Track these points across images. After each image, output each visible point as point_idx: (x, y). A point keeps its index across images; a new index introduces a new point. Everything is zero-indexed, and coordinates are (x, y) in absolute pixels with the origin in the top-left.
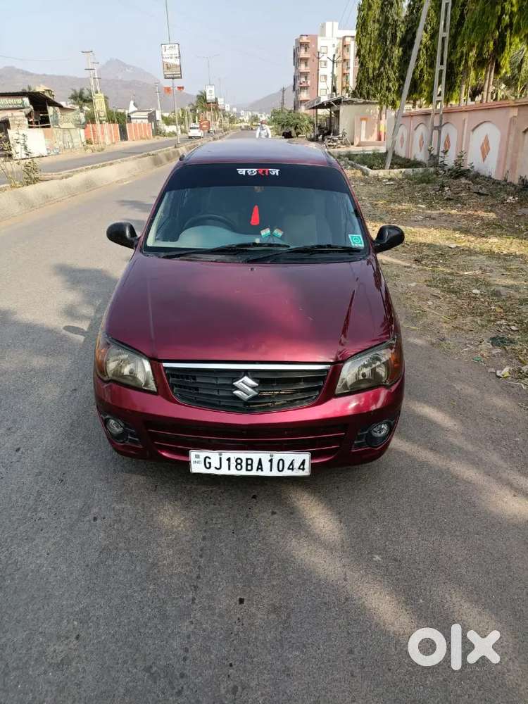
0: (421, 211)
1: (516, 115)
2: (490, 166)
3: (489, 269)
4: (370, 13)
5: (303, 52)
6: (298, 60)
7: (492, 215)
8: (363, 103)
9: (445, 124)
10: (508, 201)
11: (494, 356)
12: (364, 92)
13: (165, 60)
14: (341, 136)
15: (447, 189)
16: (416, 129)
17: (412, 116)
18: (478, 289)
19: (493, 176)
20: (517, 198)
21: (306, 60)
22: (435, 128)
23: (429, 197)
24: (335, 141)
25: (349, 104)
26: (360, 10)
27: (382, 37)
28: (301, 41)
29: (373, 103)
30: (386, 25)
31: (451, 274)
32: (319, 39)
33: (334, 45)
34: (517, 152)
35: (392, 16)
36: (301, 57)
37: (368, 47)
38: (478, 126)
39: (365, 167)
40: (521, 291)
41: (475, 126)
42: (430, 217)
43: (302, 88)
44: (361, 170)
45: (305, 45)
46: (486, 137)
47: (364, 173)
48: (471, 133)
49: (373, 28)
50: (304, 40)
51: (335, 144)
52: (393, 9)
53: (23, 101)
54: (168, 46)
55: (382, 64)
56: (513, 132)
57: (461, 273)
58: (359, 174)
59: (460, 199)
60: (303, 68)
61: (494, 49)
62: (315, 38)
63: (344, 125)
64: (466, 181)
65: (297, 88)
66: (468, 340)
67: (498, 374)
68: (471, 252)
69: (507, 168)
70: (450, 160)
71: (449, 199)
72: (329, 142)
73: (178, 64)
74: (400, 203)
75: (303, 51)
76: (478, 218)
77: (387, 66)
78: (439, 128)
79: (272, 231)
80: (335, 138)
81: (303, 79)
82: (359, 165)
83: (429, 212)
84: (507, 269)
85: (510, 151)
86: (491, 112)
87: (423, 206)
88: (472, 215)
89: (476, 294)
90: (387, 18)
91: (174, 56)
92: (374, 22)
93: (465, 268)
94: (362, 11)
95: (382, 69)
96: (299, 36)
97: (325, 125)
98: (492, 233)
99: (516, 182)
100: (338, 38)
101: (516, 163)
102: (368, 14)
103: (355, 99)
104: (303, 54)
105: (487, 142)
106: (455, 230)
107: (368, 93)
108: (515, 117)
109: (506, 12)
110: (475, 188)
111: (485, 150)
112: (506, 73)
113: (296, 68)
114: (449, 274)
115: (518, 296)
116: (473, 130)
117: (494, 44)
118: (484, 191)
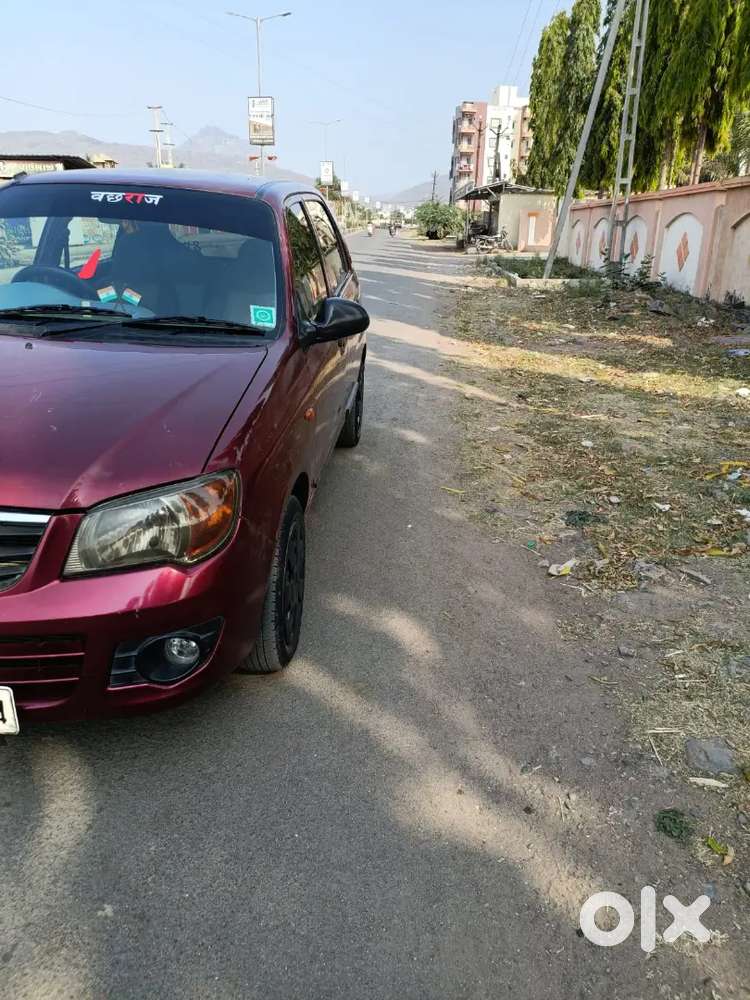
0: (565, 332)
1: (724, 204)
2: (687, 278)
3: (622, 412)
4: (549, 70)
5: (466, 125)
6: (459, 136)
7: (667, 342)
8: (535, 193)
9: (633, 218)
10: (699, 324)
11: (561, 541)
12: (537, 179)
13: (252, 119)
14: (499, 236)
15: (612, 304)
16: (595, 227)
17: (591, 208)
18: (593, 439)
19: (691, 293)
20: (712, 321)
21: (468, 136)
22: (618, 223)
23: (584, 316)
24: (490, 243)
25: (513, 193)
26: (536, 66)
27: (562, 102)
28: (464, 110)
29: (549, 194)
30: (569, 85)
31: (563, 418)
32: (490, 108)
33: (509, 117)
34: (722, 256)
35: (577, 73)
36: (463, 131)
37: (545, 116)
38: (673, 221)
39: (516, 276)
40: (656, 445)
41: (671, 219)
42: (574, 341)
43: (461, 175)
44: (509, 278)
45: (468, 116)
46: (685, 235)
47: (512, 283)
48: (666, 230)
49: (552, 89)
50: (468, 108)
51: (490, 247)
52: (579, 64)
53: (55, 169)
54: (257, 100)
55: (561, 138)
56: (719, 229)
57: (577, 416)
58: (504, 283)
59: (628, 318)
60: (464, 147)
61: (705, 113)
62: (483, 106)
63: (505, 221)
64: (644, 295)
65: (455, 174)
66: (532, 514)
67: (553, 570)
68: (607, 388)
69: (711, 279)
70: (632, 268)
71: (613, 319)
72: (482, 244)
73: (270, 124)
74: (539, 321)
75: (466, 123)
76: (643, 345)
77: (568, 141)
78: (625, 223)
79: (119, 292)
80: (491, 239)
81: (464, 162)
82: (507, 273)
83: (577, 334)
84: (648, 414)
85: (714, 256)
86: (691, 200)
87: (572, 327)
88: (637, 341)
89: (587, 448)
90: (570, 78)
91: (265, 114)
92: (554, 81)
93: (585, 410)
94: (540, 67)
95: (561, 145)
96: (461, 104)
97: (481, 221)
98: (655, 365)
99: (721, 300)
100: (515, 108)
101: (721, 272)
102: (546, 72)
103: (523, 187)
104: (465, 127)
105: (685, 242)
106: (599, 359)
107: (543, 180)
108: (722, 206)
109: (723, 61)
110: (652, 304)
111: (682, 255)
112: (725, 149)
113: (456, 147)
114: (559, 417)
115: (647, 453)
116: (668, 226)
117: (706, 106)
118: (666, 309)
